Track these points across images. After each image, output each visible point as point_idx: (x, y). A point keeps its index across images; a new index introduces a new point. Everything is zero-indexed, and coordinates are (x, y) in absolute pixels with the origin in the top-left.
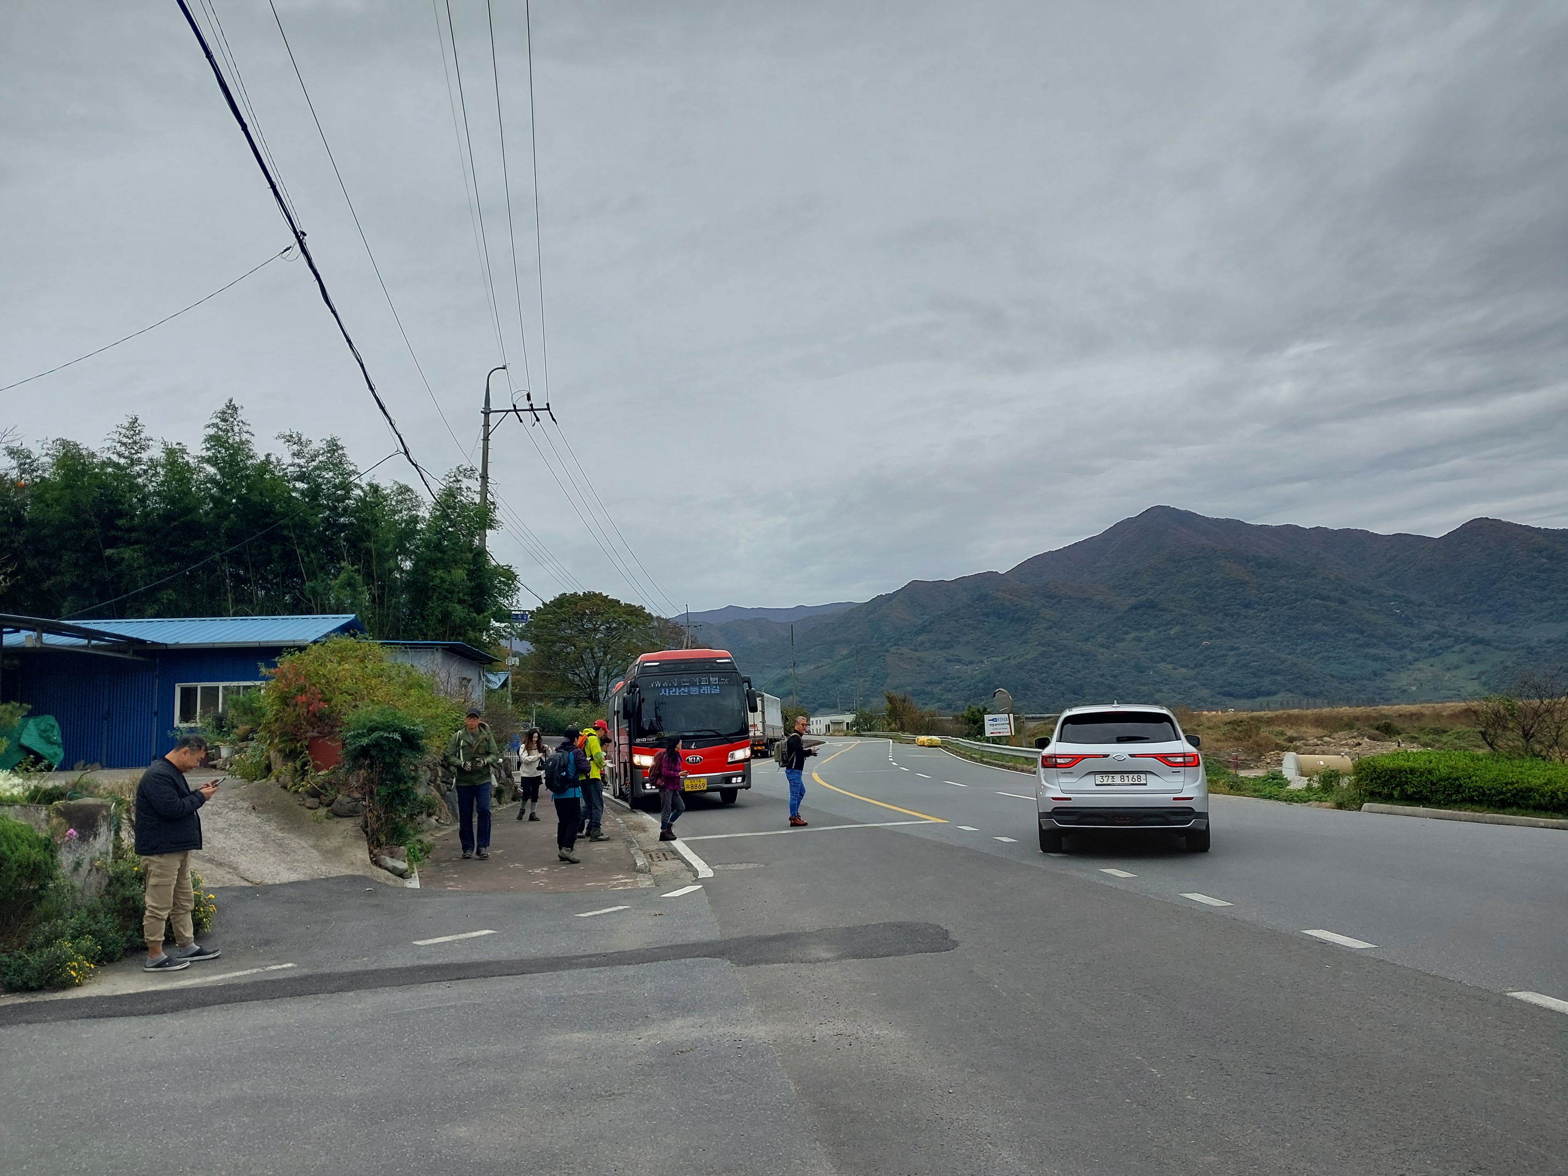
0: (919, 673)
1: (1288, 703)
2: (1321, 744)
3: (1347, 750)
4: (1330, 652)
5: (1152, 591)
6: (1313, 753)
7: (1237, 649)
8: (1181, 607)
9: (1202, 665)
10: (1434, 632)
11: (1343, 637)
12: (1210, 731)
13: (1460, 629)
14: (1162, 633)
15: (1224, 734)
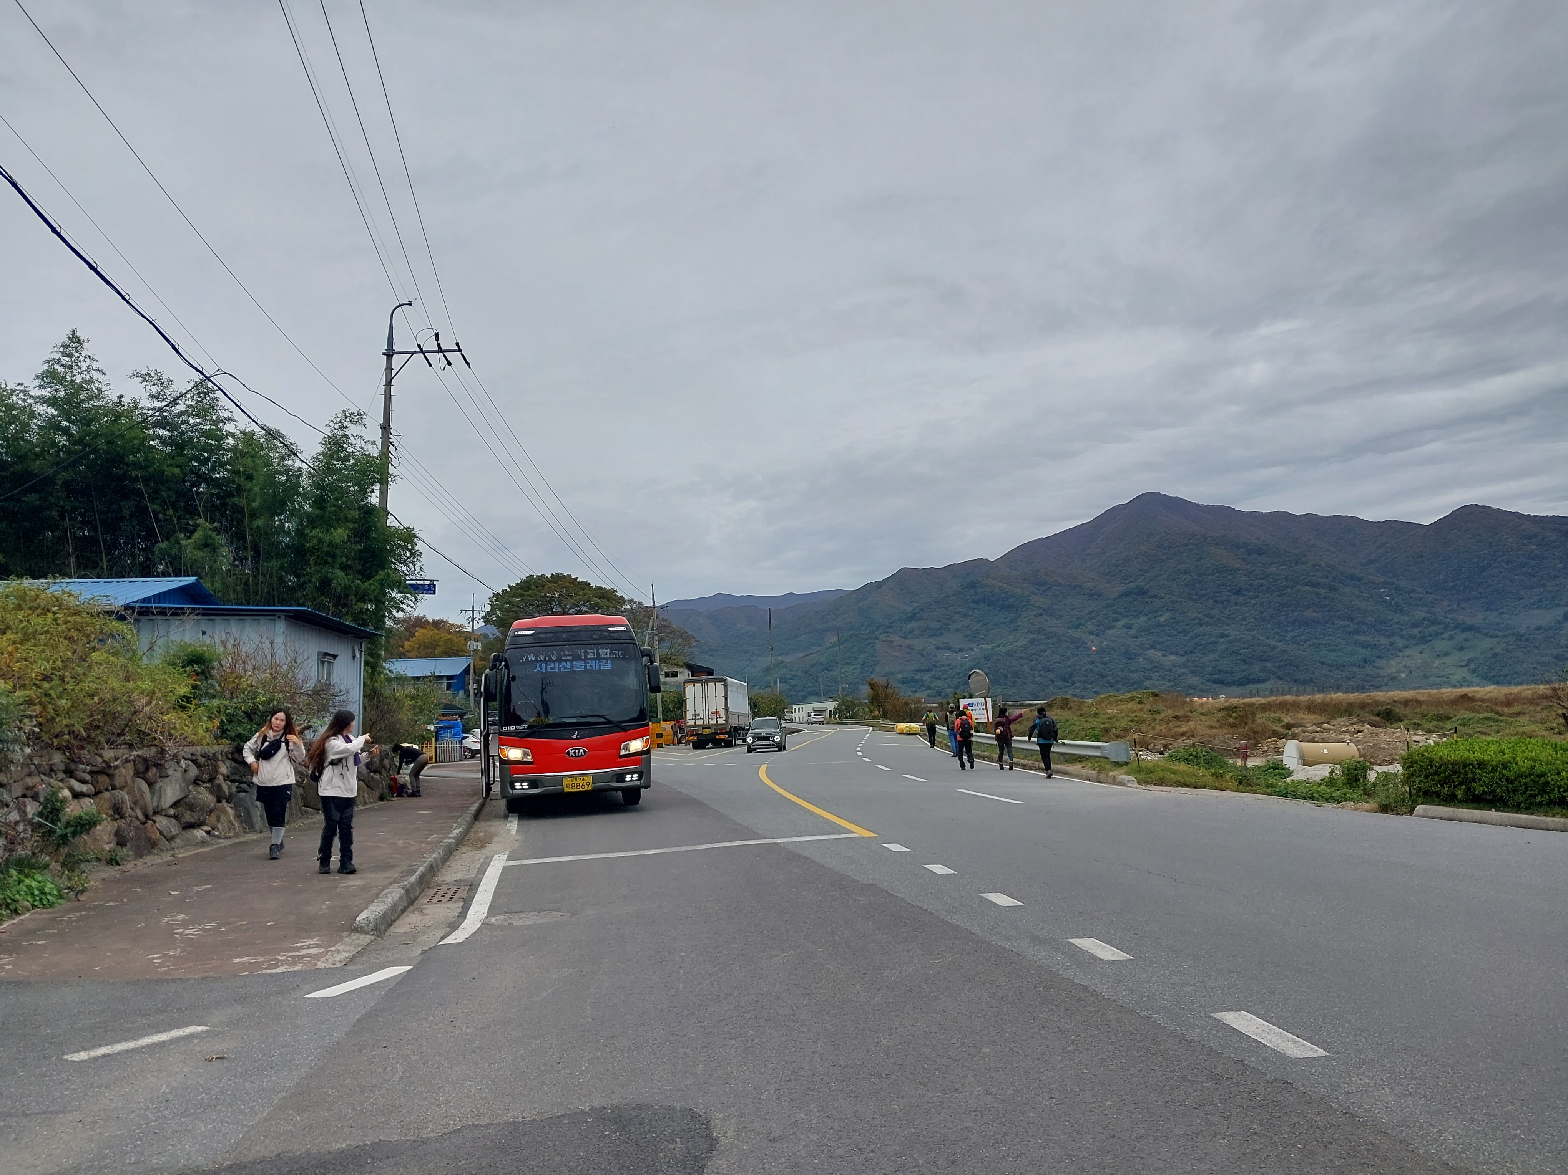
0: (908, 661)
1: (1278, 690)
2: (1321, 731)
3: (1348, 737)
4: (1320, 638)
5: (1143, 578)
6: (1313, 740)
7: (1227, 636)
8: (1170, 594)
9: (1191, 652)
10: (1424, 619)
11: (1333, 623)
12: (1203, 718)
13: (1450, 616)
14: (1152, 620)
15: (1218, 721)
